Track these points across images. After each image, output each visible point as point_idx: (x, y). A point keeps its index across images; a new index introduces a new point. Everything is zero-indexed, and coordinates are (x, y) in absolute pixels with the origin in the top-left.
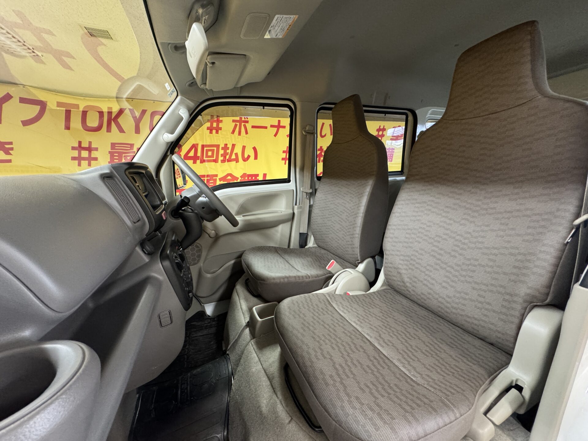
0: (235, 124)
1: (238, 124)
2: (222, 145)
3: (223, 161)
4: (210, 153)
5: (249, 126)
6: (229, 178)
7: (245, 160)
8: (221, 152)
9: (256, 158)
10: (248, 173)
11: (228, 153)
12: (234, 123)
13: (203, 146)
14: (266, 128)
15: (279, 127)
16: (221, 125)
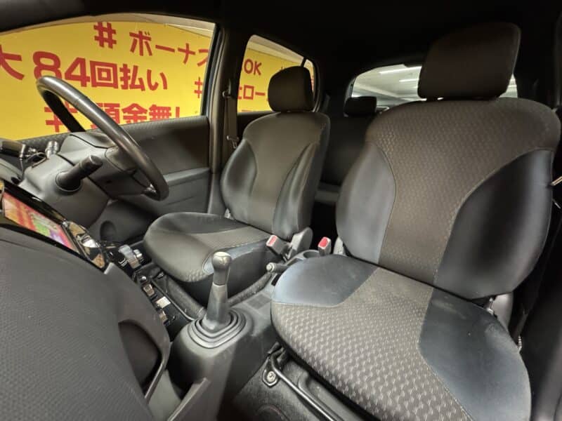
0: (134, 39)
1: (138, 39)
2: (120, 66)
3: (125, 87)
4: (104, 75)
5: (152, 45)
6: (135, 109)
7: (153, 88)
8: (120, 74)
9: (165, 87)
11: (130, 76)
12: (132, 38)
13: (93, 64)
14: (173, 50)
15: (187, 52)
16: (114, 37)
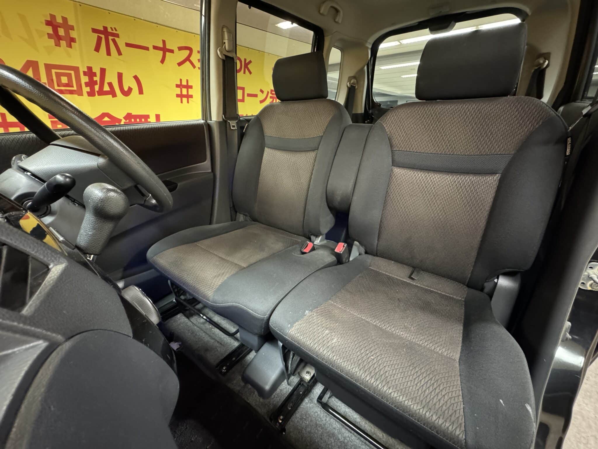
0: (98, 36)
1: (103, 36)
2: (83, 69)
3: (91, 94)
4: (64, 80)
5: (121, 42)
6: (106, 119)
7: (127, 93)
9: (141, 92)
10: (134, 113)
11: (96, 81)
12: (96, 35)
13: (49, 67)
14: (147, 49)
15: (165, 50)
16: (73, 34)
